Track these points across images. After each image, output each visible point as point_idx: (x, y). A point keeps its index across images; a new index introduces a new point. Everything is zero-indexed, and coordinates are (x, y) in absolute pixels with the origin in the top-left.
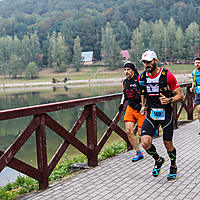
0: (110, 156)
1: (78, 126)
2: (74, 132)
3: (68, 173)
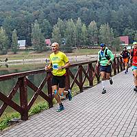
0: (37, 112)
1: (14, 92)
2: (11, 97)
3: (7, 126)
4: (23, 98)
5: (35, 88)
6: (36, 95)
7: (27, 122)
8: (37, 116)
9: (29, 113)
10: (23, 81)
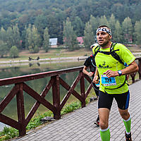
3: (40, 124)
5: (68, 88)
6: (69, 94)
9: (62, 112)
10: (56, 80)
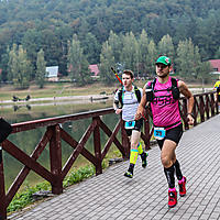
0: (77, 181)
1: (41, 148)
2: (35, 156)
3: (30, 202)
4: (55, 159)
5: (73, 144)
6: (76, 154)
7: (61, 196)
8: (77, 188)
9: (65, 183)
10: (55, 132)
